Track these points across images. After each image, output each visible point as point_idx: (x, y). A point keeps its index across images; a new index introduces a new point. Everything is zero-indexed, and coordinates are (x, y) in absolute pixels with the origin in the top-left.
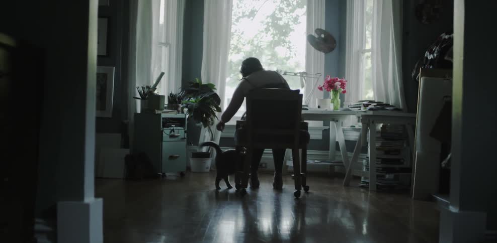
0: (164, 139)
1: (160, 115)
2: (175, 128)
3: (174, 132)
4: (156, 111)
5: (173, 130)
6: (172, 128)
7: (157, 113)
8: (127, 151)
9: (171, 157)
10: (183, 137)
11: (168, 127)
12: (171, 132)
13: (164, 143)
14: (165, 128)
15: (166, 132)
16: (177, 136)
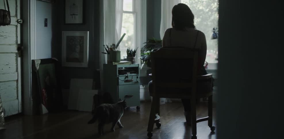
0: (120, 83)
1: (116, 66)
2: (129, 75)
3: (128, 78)
4: (113, 63)
5: (127, 77)
6: (127, 75)
7: (114, 64)
8: (96, 92)
9: (127, 97)
10: (136, 81)
11: (123, 74)
12: (126, 78)
13: (120, 86)
14: (120, 76)
15: (122, 78)
16: (131, 81)
